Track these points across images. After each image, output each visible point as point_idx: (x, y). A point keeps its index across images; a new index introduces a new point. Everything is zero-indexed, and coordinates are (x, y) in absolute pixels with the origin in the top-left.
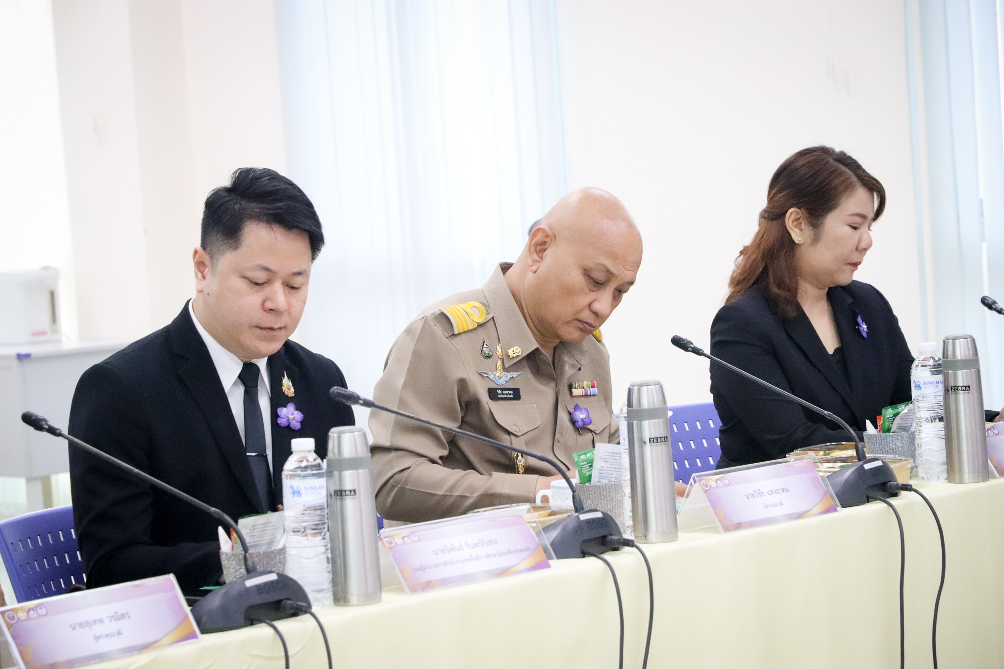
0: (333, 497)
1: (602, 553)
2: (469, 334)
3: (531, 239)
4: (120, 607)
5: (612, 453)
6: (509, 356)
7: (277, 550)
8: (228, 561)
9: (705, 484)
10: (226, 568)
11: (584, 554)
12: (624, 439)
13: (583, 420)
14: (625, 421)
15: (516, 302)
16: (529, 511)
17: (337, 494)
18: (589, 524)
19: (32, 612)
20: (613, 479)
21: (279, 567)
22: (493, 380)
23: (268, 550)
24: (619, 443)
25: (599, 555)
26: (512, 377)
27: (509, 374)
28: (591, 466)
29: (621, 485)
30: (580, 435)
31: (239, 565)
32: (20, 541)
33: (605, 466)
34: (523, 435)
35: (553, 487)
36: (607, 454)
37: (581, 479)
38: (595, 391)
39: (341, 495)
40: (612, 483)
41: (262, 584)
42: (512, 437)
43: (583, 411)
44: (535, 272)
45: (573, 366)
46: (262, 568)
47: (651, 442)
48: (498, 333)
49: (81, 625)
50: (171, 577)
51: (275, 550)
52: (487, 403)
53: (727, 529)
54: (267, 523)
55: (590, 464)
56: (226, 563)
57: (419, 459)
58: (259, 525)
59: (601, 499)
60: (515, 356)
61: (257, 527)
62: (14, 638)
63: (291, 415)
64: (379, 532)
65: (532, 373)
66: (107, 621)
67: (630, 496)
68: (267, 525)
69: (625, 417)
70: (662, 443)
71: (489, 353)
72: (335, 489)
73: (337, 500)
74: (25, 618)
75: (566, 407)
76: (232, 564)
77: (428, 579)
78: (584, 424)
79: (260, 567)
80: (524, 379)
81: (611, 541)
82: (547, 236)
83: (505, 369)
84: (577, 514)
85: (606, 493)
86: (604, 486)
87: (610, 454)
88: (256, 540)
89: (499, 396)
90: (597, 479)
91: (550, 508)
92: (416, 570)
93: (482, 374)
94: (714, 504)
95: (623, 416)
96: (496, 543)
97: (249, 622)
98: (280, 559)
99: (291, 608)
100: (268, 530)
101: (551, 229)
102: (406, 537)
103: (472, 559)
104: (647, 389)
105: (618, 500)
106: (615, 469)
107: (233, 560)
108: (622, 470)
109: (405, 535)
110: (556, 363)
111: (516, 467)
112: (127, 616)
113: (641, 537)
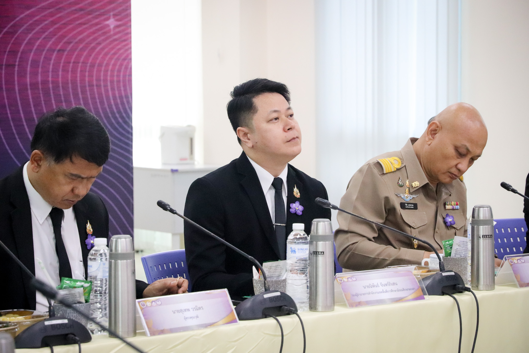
0: (312, 255)
1: (453, 294)
2: (391, 174)
3: (429, 127)
4: (199, 304)
5: (463, 242)
6: (413, 186)
7: (282, 280)
8: (256, 284)
9: (511, 261)
10: (255, 288)
11: (443, 294)
12: (469, 235)
13: (450, 222)
14: (470, 225)
15: (418, 159)
16: (415, 269)
17: (314, 253)
18: (447, 278)
19: (154, 303)
20: (463, 255)
21: (283, 289)
22: (403, 198)
23: (278, 280)
24: (467, 237)
25: (451, 295)
26: (414, 197)
27: (412, 196)
28: (451, 248)
29: (467, 259)
30: (449, 230)
31: (262, 287)
32: (155, 266)
33: (459, 248)
34: (417, 228)
35: (431, 257)
36: (460, 242)
37: (445, 254)
38: (458, 207)
39: (316, 254)
40: (462, 257)
41: (272, 297)
42: (412, 229)
43: (451, 217)
44: (429, 145)
45: (447, 194)
46: (273, 289)
47: (483, 237)
48: (407, 174)
49: (178, 311)
50: (226, 290)
51: (281, 280)
52: (399, 210)
53: (522, 286)
54: (278, 266)
55: (451, 247)
56: (256, 285)
57: (362, 238)
58: (273, 266)
59: (455, 265)
60: (416, 186)
61: (272, 267)
62: (144, 316)
63: (297, 207)
64: (335, 275)
65: (424, 195)
66: (191, 310)
67: (471, 265)
68: (277, 267)
69: (471, 223)
70: (489, 238)
71: (402, 184)
72: (313, 251)
73: (314, 257)
74: (150, 305)
75: (442, 215)
76: (258, 285)
77: (359, 301)
78: (451, 224)
79: (273, 288)
80: (420, 199)
81: (458, 287)
82: (438, 127)
83: (410, 193)
84: (441, 272)
85: (458, 263)
86: (457, 259)
87: (462, 242)
88: (272, 274)
89: (406, 207)
90: (454, 255)
91: (428, 268)
92: (353, 295)
93: (397, 195)
94: (516, 272)
95: (470, 222)
96: (397, 285)
97: (264, 316)
98: (283, 285)
99: (287, 310)
100: (278, 269)
101: (440, 123)
102: (350, 278)
103: (384, 292)
104: (483, 209)
105: (464, 267)
106: (464, 250)
107: (259, 284)
108: (468, 251)
109: (349, 277)
110: (438, 192)
111: (413, 245)
112: (202, 308)
113: (475, 287)
